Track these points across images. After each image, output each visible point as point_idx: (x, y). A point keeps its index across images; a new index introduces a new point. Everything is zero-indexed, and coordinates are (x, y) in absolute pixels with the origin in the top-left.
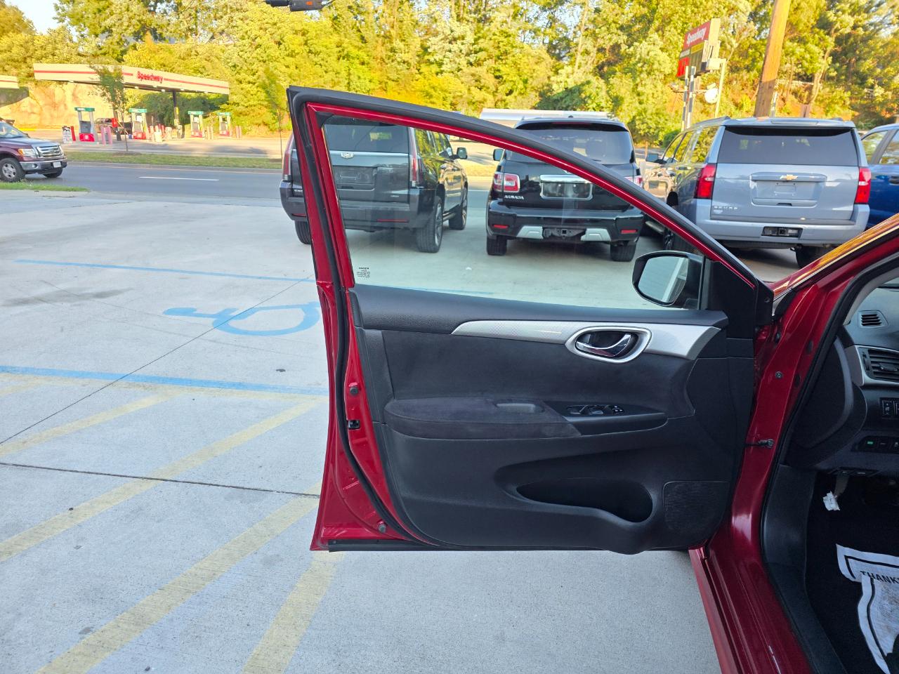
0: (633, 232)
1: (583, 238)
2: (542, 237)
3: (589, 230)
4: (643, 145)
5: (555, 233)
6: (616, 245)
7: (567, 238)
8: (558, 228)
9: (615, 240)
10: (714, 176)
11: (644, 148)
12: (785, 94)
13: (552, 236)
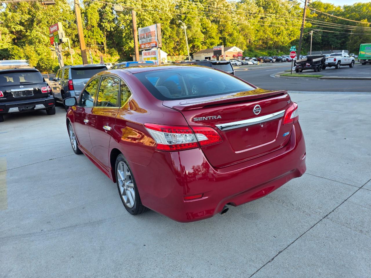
0: (52, 104)
1: (35, 108)
2: (19, 111)
3: (36, 106)
4: (46, 73)
5: (24, 108)
6: (48, 109)
7: (29, 109)
8: (24, 107)
9: (47, 107)
10: (73, 83)
11: (47, 74)
12: (95, 50)
13: (23, 110)
